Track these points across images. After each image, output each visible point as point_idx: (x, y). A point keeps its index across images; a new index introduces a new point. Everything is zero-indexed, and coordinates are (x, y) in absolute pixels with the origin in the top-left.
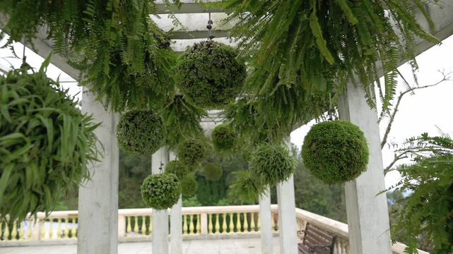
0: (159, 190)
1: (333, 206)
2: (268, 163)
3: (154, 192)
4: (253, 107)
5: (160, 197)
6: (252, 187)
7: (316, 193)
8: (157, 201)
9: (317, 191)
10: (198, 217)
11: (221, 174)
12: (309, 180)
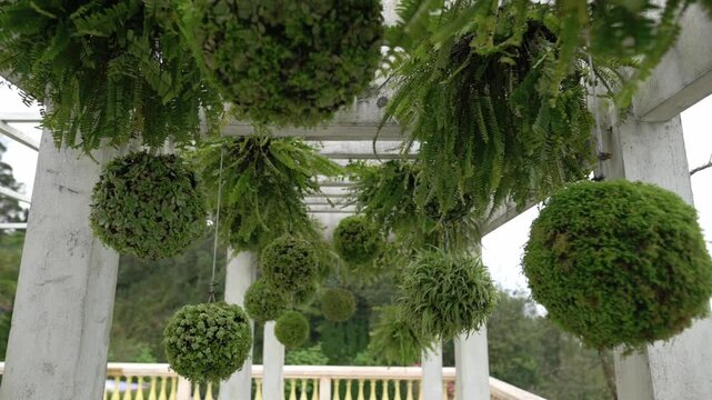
0: (198, 339)
1: (547, 372)
2: (439, 291)
3: (188, 344)
4: (411, 177)
5: (200, 355)
6: (408, 335)
7: (517, 348)
8: (194, 364)
9: (521, 345)
10: (315, 384)
11: (354, 309)
12: (506, 327)
